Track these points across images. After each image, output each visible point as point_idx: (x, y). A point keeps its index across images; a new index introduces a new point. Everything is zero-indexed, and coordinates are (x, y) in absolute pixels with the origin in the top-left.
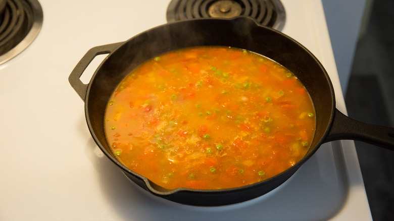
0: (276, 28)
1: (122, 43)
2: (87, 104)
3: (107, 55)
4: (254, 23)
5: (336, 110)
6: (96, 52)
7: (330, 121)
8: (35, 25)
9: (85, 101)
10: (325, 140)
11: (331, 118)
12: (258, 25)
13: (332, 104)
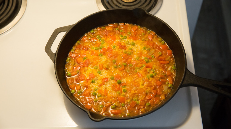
6: (59, 32)
11: (184, 75)
12: (147, 14)
13: (185, 66)
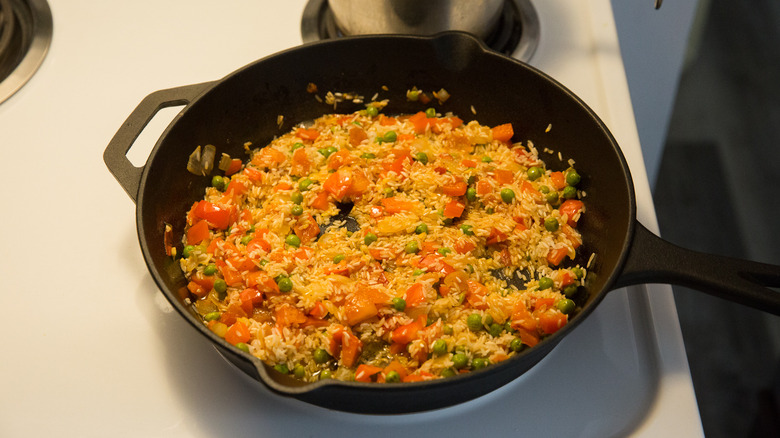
0: (519, 55)
1: (212, 82)
2: (140, 207)
3: (182, 108)
4: (476, 46)
5: (636, 224)
6: (159, 103)
7: (625, 246)
8: (37, 41)
9: (136, 201)
10: (616, 284)
12: (486, 51)
13: (630, 213)
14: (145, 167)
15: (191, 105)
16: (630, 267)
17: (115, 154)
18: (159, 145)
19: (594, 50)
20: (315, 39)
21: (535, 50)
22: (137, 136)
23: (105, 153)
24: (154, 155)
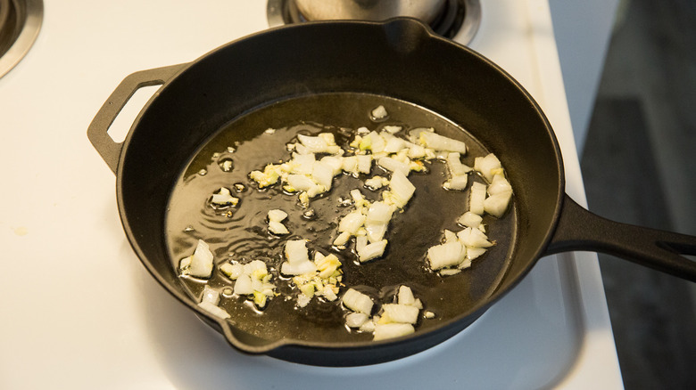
0: (462, 39)
1: (186, 65)
2: (120, 180)
3: (158, 87)
4: (423, 31)
5: (565, 196)
6: (138, 83)
7: (555, 217)
8: (30, 21)
9: (117, 174)
10: (546, 251)
11: (556, 212)
12: (431, 35)
13: (560, 186)
14: (124, 143)
15: (166, 85)
16: (560, 236)
17: (98, 132)
18: (137, 123)
19: (530, 32)
20: (279, 24)
21: (476, 32)
22: (117, 114)
23: (89, 129)
24: (132, 132)
